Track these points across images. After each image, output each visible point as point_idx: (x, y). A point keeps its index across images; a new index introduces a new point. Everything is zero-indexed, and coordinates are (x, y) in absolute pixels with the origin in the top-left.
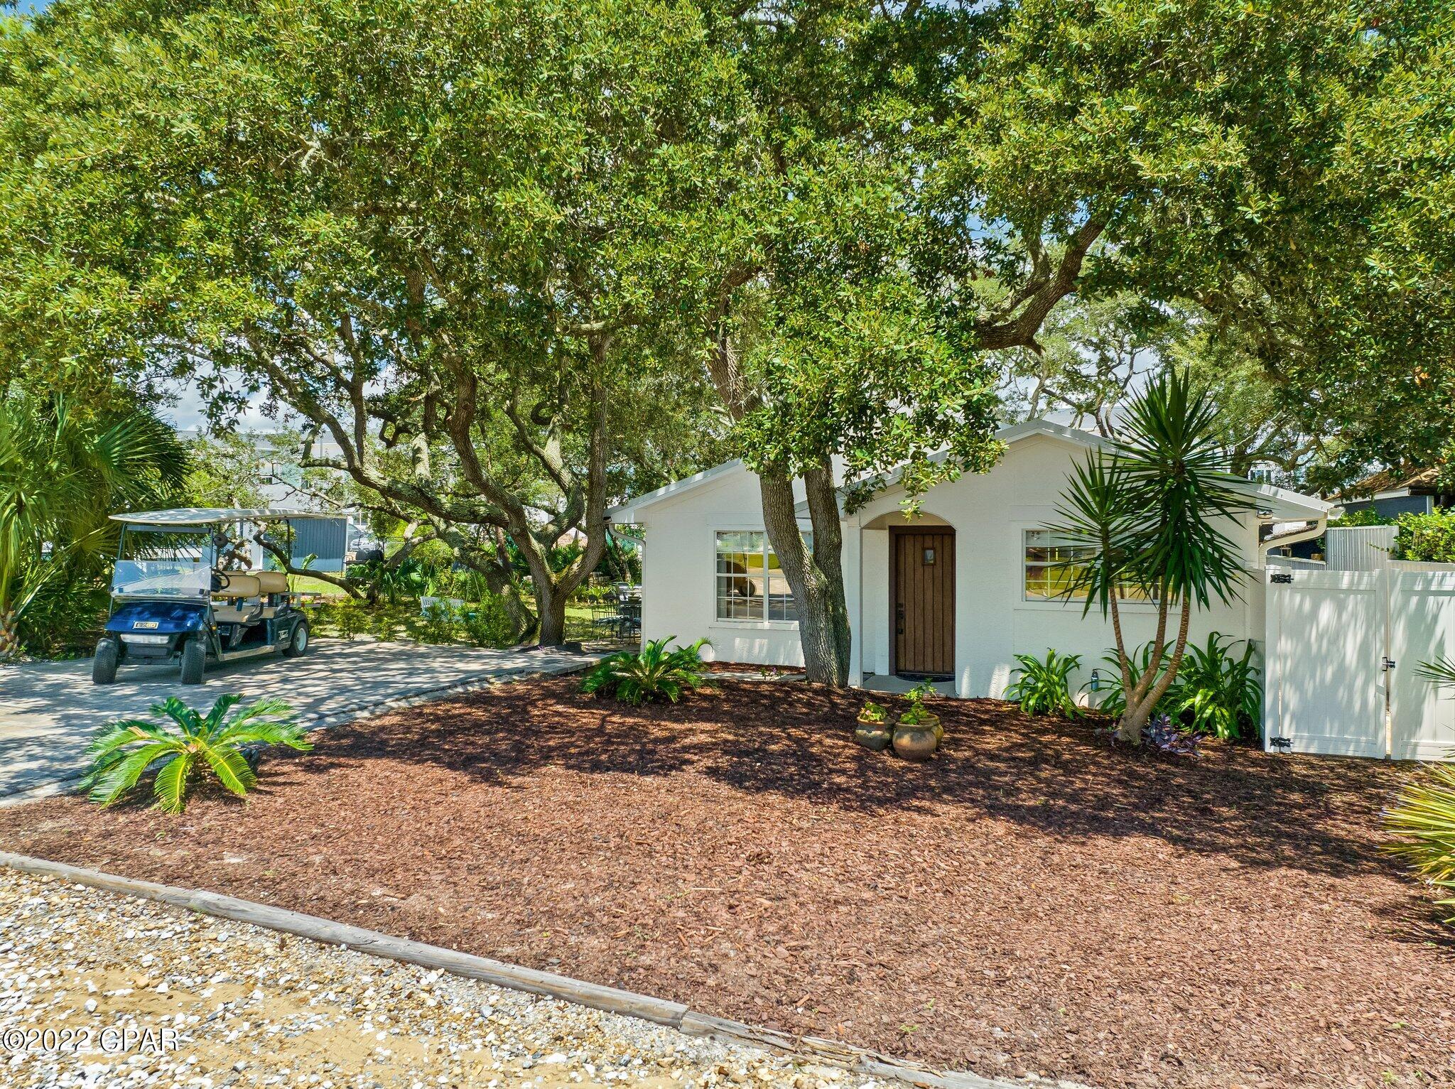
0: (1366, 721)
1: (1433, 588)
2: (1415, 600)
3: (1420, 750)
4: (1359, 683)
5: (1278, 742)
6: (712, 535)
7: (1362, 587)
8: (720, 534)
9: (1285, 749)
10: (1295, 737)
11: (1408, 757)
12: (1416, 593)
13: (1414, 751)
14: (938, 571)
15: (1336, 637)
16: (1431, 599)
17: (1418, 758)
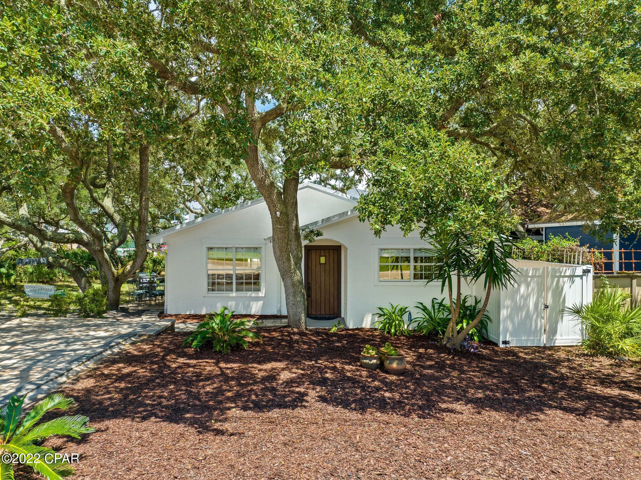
0: (537, 332)
1: (563, 274)
2: (556, 279)
3: (557, 341)
4: (535, 317)
5: (505, 342)
6: (205, 250)
7: (537, 275)
8: (210, 249)
9: (508, 345)
10: (512, 340)
11: (552, 345)
12: (557, 277)
13: (554, 343)
14: (327, 267)
15: (526, 298)
16: (561, 279)
17: (556, 345)
